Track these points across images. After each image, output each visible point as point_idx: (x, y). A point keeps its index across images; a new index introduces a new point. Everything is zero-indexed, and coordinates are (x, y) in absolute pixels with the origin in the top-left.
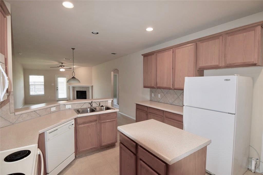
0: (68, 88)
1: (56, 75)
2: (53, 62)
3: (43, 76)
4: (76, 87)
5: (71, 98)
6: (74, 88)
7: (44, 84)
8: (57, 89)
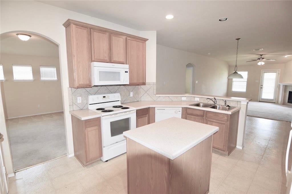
0: (278, 87)
1: (262, 70)
2: (251, 56)
3: (247, 72)
4: (290, 86)
5: (280, 100)
6: (286, 87)
7: (246, 81)
8: (262, 87)
